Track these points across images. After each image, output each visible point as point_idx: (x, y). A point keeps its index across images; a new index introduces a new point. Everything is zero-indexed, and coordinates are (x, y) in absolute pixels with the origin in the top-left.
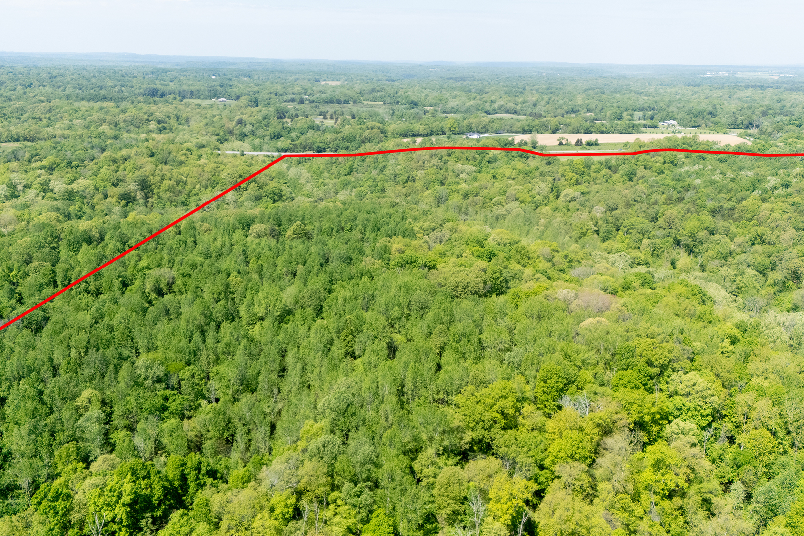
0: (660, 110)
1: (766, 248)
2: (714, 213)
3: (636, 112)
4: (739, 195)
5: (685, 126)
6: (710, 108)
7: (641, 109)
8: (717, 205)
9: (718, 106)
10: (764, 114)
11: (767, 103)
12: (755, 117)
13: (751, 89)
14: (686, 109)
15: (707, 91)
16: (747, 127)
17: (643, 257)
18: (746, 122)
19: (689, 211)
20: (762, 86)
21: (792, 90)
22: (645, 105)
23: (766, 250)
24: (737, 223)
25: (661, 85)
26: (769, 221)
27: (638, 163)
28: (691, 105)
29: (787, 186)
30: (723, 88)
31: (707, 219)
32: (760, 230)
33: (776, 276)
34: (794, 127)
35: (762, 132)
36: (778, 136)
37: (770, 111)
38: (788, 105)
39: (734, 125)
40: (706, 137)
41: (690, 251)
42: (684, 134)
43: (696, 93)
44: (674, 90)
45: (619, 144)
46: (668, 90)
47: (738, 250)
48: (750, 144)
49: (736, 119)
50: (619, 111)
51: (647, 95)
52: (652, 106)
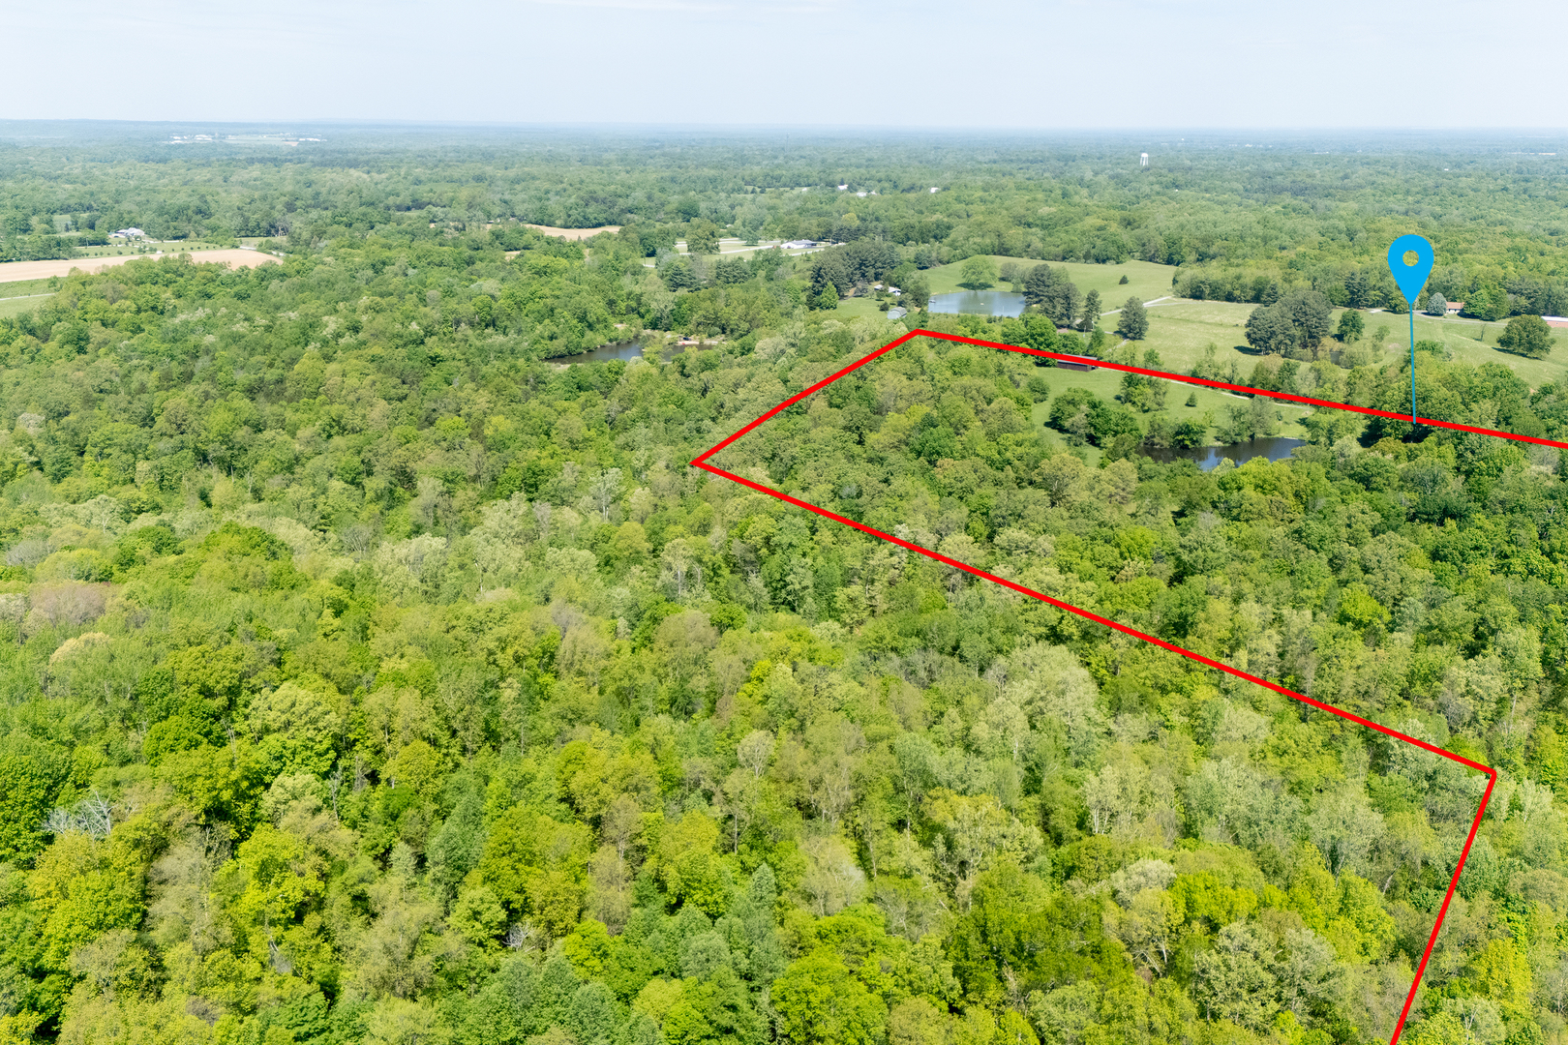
0: (104, 209)
1: (353, 440)
2: (251, 392)
3: (56, 217)
4: (286, 354)
5: (160, 237)
6: (195, 202)
7: (65, 209)
8: (253, 377)
9: (209, 198)
10: (290, 208)
11: (289, 188)
12: (276, 215)
13: (257, 165)
14: (154, 206)
15: (182, 171)
16: (268, 234)
17: (145, 497)
18: (264, 224)
19: (207, 395)
20: (275, 159)
21: (324, 164)
22: (72, 202)
23: (351, 444)
24: (294, 404)
25: (93, 160)
26: (344, 392)
27: (87, 316)
28: (161, 198)
29: (356, 329)
30: (208, 164)
31: (243, 403)
32: (335, 409)
33: (376, 483)
34: (342, 228)
35: (295, 241)
36: (321, 245)
37: (298, 203)
38: (324, 190)
39: (248, 231)
40: (203, 256)
41: (229, 469)
42: (165, 251)
43: (162, 175)
44: (120, 170)
45: (37, 281)
46: (110, 171)
47: (309, 451)
48: (280, 262)
49: (246, 220)
50: (20, 216)
51: (68, 182)
52: (86, 202)
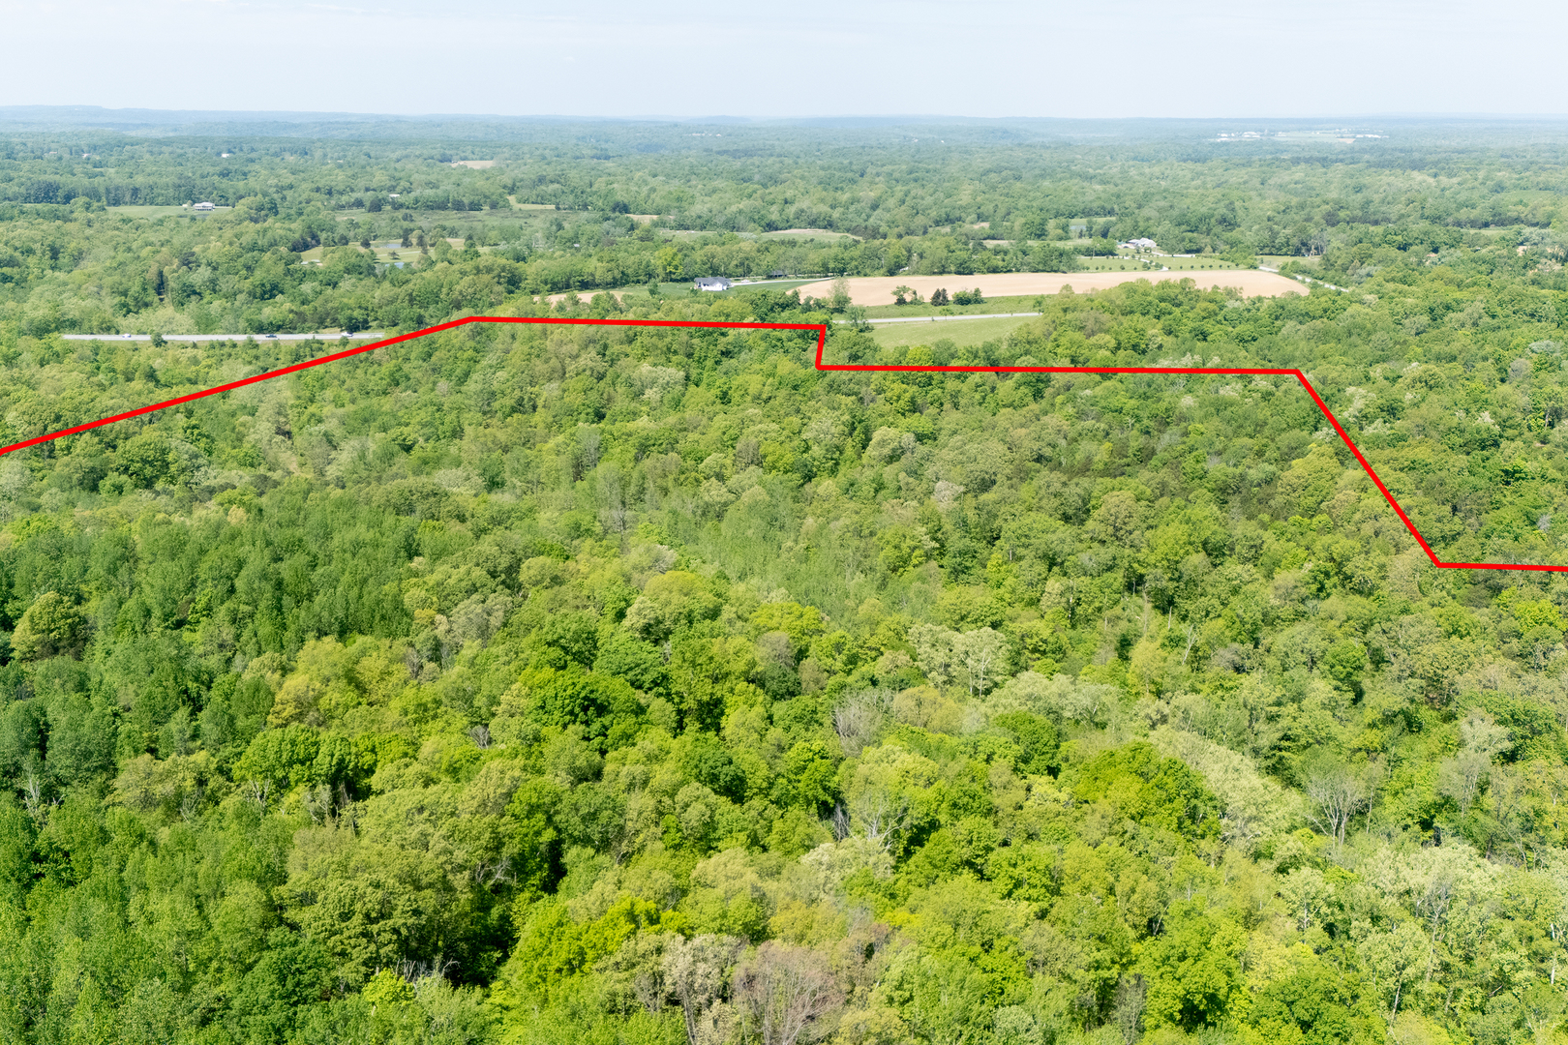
0: (1125, 214)
3: (1075, 220)
4: (1283, 439)
5: (1171, 251)
6: (1222, 210)
7: (1087, 213)
8: (1231, 471)
9: (1238, 204)
10: (1331, 220)
11: (1333, 195)
12: (1313, 231)
13: (1303, 165)
14: (1175, 213)
15: (1219, 171)
16: (1297, 252)
17: (1045, 632)
18: (1295, 241)
19: (1163, 488)
20: (1325, 159)
21: (1381, 165)
22: (1095, 205)
25: (1134, 159)
27: (1059, 350)
28: (1186, 203)
29: (1392, 411)
30: (1249, 164)
34: (1394, 251)
35: (1328, 264)
36: (1362, 273)
37: (1342, 214)
38: (1377, 198)
39: (1271, 248)
40: (1213, 277)
42: (1171, 272)
43: (1199, 174)
44: (1156, 170)
45: (1026, 298)
46: (1147, 171)
48: (1304, 291)
49: (1274, 235)
50: (1038, 220)
51: (1102, 182)
52: (1108, 207)
